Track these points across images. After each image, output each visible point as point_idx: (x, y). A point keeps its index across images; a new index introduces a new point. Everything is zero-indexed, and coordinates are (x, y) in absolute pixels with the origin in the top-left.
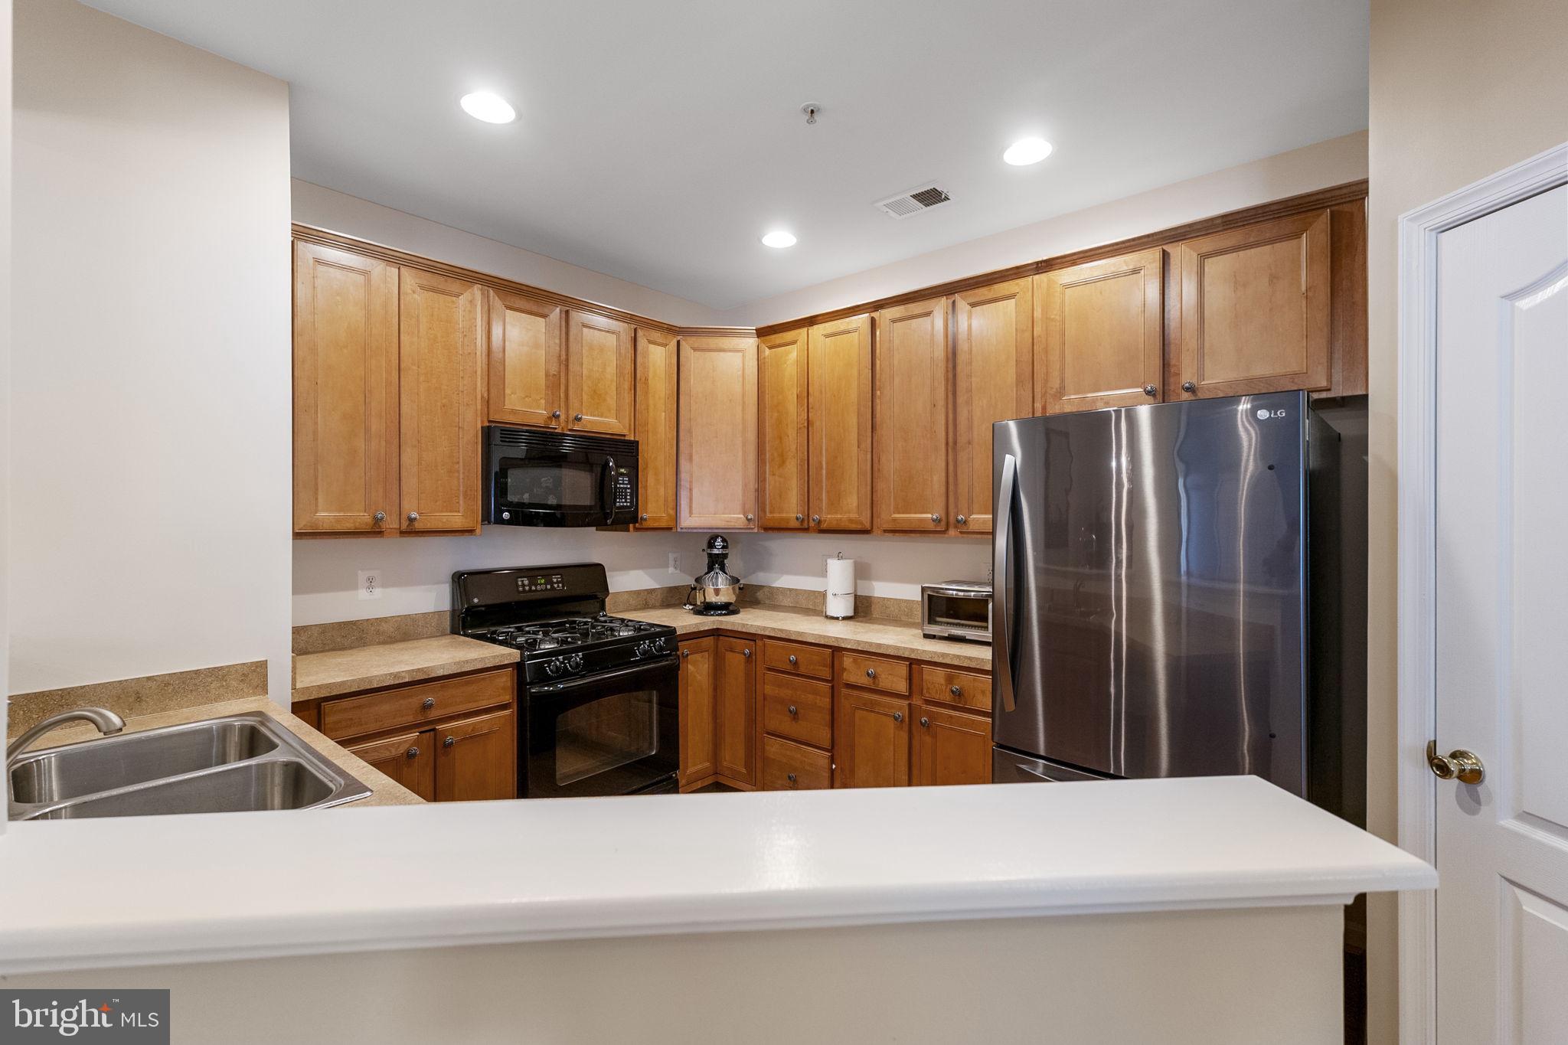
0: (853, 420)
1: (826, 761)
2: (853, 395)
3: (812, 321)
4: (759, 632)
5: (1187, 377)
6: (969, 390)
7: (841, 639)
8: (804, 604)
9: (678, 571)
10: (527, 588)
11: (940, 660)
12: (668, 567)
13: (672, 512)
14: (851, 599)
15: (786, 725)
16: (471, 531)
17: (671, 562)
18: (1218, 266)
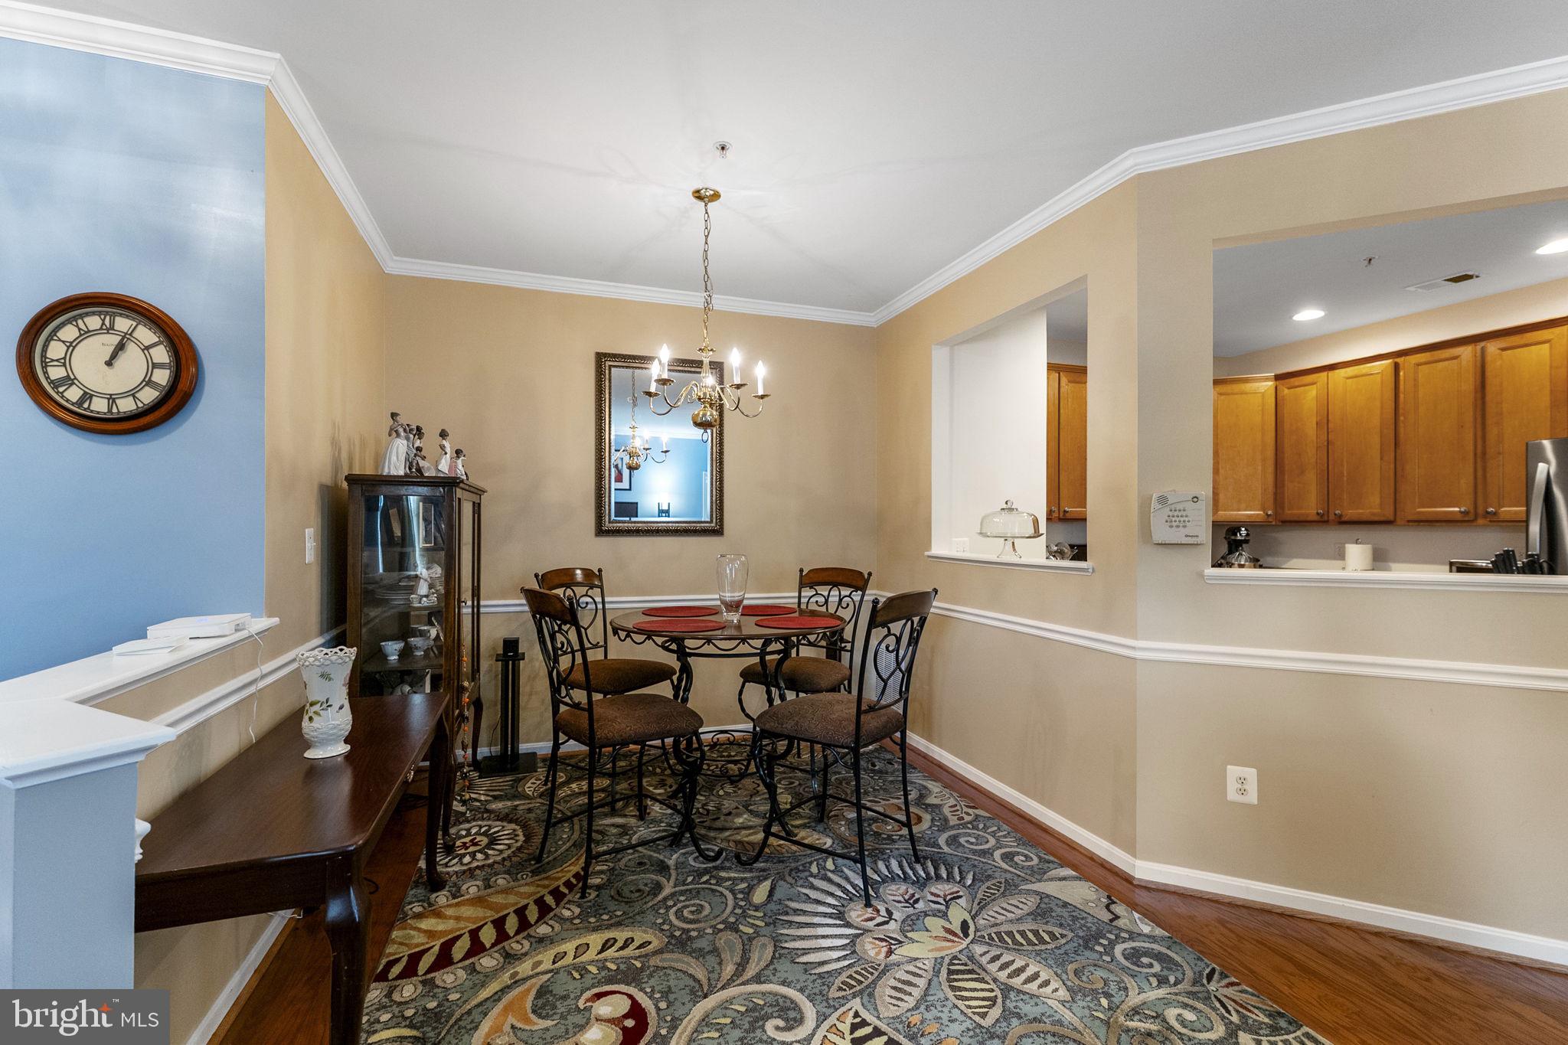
3: (1332, 367)
6: (1499, 414)
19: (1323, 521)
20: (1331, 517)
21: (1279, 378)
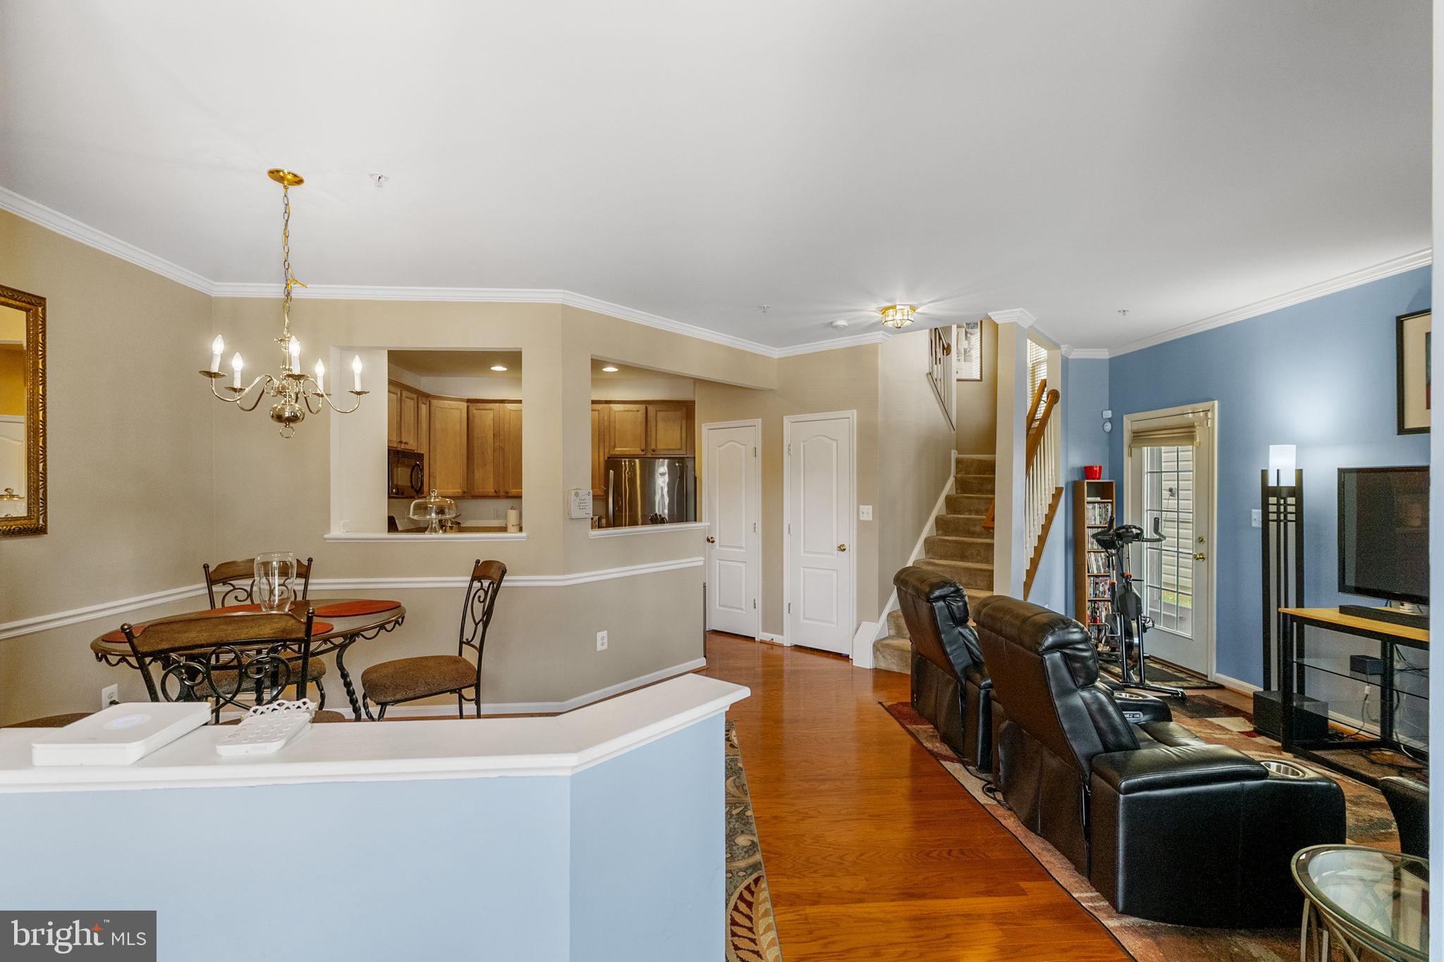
3: (502, 401)
5: (652, 447)
13: (428, 489)
18: (660, 415)
19: (497, 496)
20: (502, 493)
21: (469, 401)
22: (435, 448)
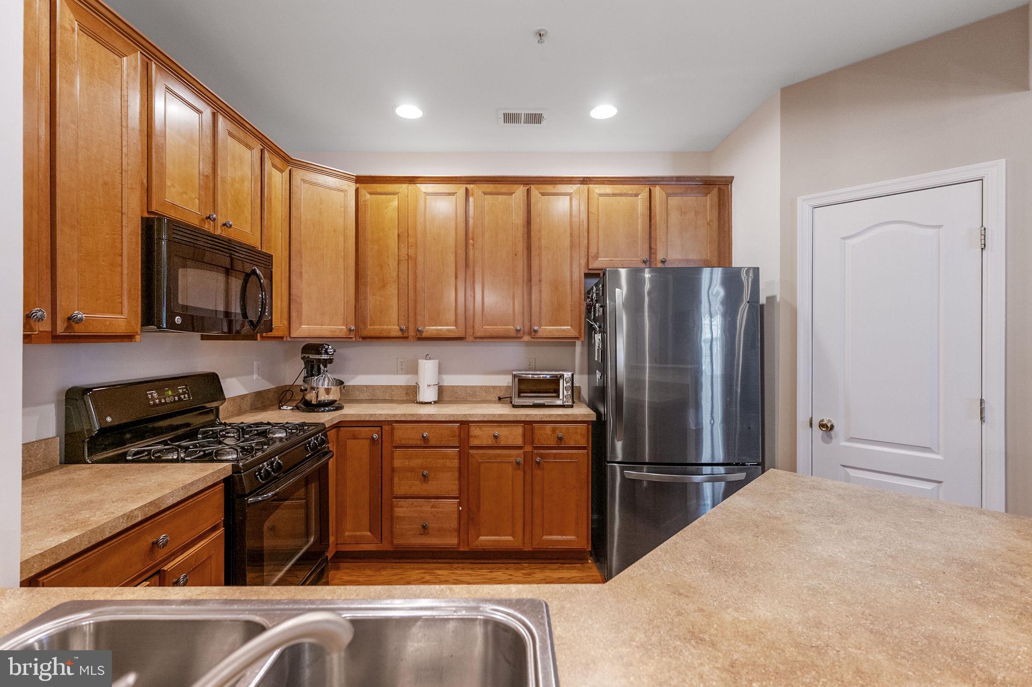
0: (451, 258)
1: (456, 506)
2: (451, 241)
3: (412, 180)
4: (389, 419)
5: (660, 256)
6: (540, 248)
7: (469, 414)
8: (380, 395)
9: (260, 378)
10: (157, 401)
11: (548, 419)
12: (253, 375)
13: (286, 323)
14: (437, 387)
15: (417, 487)
16: (129, 338)
17: (255, 370)
18: (674, 201)
19: (403, 337)
20: (412, 333)
21: (359, 180)
22: (300, 252)
